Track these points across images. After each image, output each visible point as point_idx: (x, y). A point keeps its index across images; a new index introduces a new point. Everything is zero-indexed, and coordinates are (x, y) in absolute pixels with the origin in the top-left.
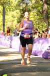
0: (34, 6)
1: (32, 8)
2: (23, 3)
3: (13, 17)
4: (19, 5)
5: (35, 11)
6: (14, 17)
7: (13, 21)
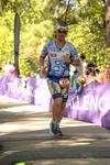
0: (84, 12)
1: (81, 15)
2: (61, 5)
3: (38, 35)
4: (52, 10)
5: (88, 22)
6: (41, 37)
7: (37, 45)
